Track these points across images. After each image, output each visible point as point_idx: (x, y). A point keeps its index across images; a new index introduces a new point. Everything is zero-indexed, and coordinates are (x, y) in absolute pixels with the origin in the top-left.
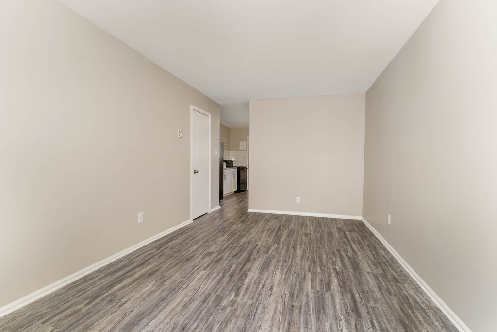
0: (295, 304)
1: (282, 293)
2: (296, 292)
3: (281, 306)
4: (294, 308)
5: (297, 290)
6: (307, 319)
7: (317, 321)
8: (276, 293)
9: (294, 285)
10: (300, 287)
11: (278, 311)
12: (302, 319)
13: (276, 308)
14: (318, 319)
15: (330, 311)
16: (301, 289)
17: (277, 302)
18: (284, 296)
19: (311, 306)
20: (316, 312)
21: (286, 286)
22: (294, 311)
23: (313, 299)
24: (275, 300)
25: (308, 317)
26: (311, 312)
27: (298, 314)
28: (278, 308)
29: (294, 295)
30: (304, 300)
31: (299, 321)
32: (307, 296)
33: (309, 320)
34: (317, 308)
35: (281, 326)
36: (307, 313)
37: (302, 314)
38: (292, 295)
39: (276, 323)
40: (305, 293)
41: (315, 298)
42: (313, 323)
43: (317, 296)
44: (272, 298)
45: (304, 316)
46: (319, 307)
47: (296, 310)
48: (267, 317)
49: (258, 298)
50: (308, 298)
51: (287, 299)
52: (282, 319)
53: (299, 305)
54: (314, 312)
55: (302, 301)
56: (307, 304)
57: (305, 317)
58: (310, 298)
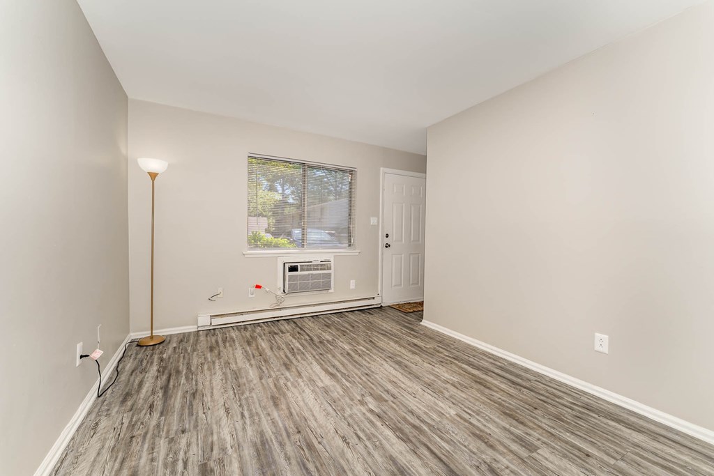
0: (298, 436)
1: (325, 442)
2: (308, 455)
3: (312, 425)
4: (296, 431)
5: (308, 460)
6: (275, 427)
7: (263, 431)
8: (333, 438)
9: (319, 467)
10: (307, 469)
11: (311, 418)
12: (281, 425)
13: (316, 420)
14: (262, 434)
15: (248, 452)
16: (304, 465)
17: (320, 426)
18: (319, 440)
19: (276, 446)
20: (267, 440)
21: (331, 458)
22: (294, 428)
23: (277, 458)
24: (325, 428)
25: (274, 430)
26: (273, 438)
27: (288, 427)
28: (314, 422)
29: (307, 448)
30: (289, 448)
31: (283, 421)
32: (288, 458)
33: (272, 427)
34: (267, 447)
35: (298, 409)
36: (277, 434)
37: (283, 429)
38: (310, 447)
39: (305, 408)
40: (294, 462)
41: (274, 462)
42: (267, 426)
43: (273, 467)
44: (331, 428)
45: (280, 428)
46: (264, 449)
47: (292, 429)
48: (317, 409)
49: (345, 419)
50: (286, 454)
51: (312, 436)
52: (301, 414)
53: (292, 437)
54: (269, 439)
55: (292, 445)
56: (282, 445)
57: (278, 429)
58: (282, 456)
